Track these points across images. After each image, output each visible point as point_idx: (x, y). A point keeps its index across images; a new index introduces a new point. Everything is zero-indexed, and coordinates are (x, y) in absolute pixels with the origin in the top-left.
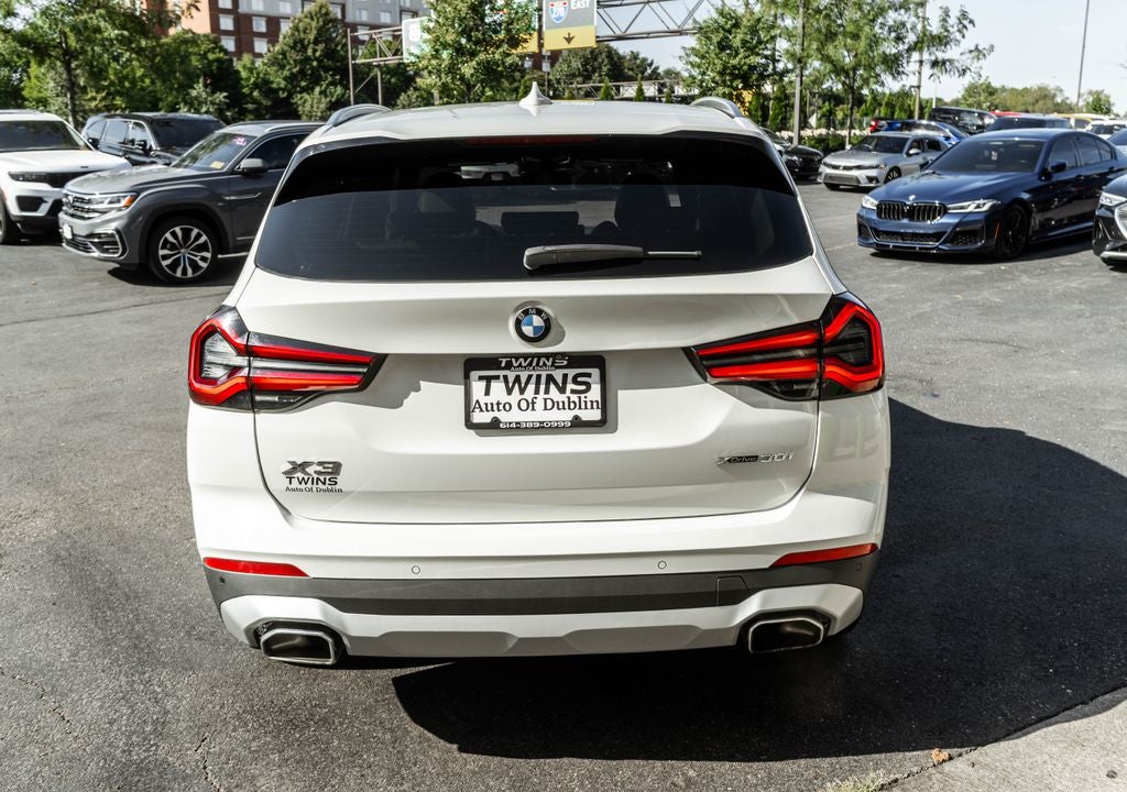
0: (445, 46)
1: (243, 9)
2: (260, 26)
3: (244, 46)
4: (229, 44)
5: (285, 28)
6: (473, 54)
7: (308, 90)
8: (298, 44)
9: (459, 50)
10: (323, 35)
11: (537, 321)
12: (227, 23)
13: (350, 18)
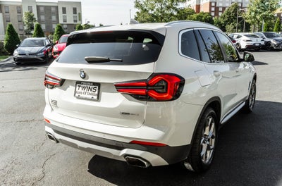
0: (253, 11)
1: (217, 6)
2: (221, 9)
3: (216, 14)
4: (213, 14)
5: (227, 9)
6: (260, 13)
7: (229, 24)
8: (229, 13)
9: (256, 12)
10: (235, 11)
11: (83, 74)
12: (213, 9)
13: (243, 6)
